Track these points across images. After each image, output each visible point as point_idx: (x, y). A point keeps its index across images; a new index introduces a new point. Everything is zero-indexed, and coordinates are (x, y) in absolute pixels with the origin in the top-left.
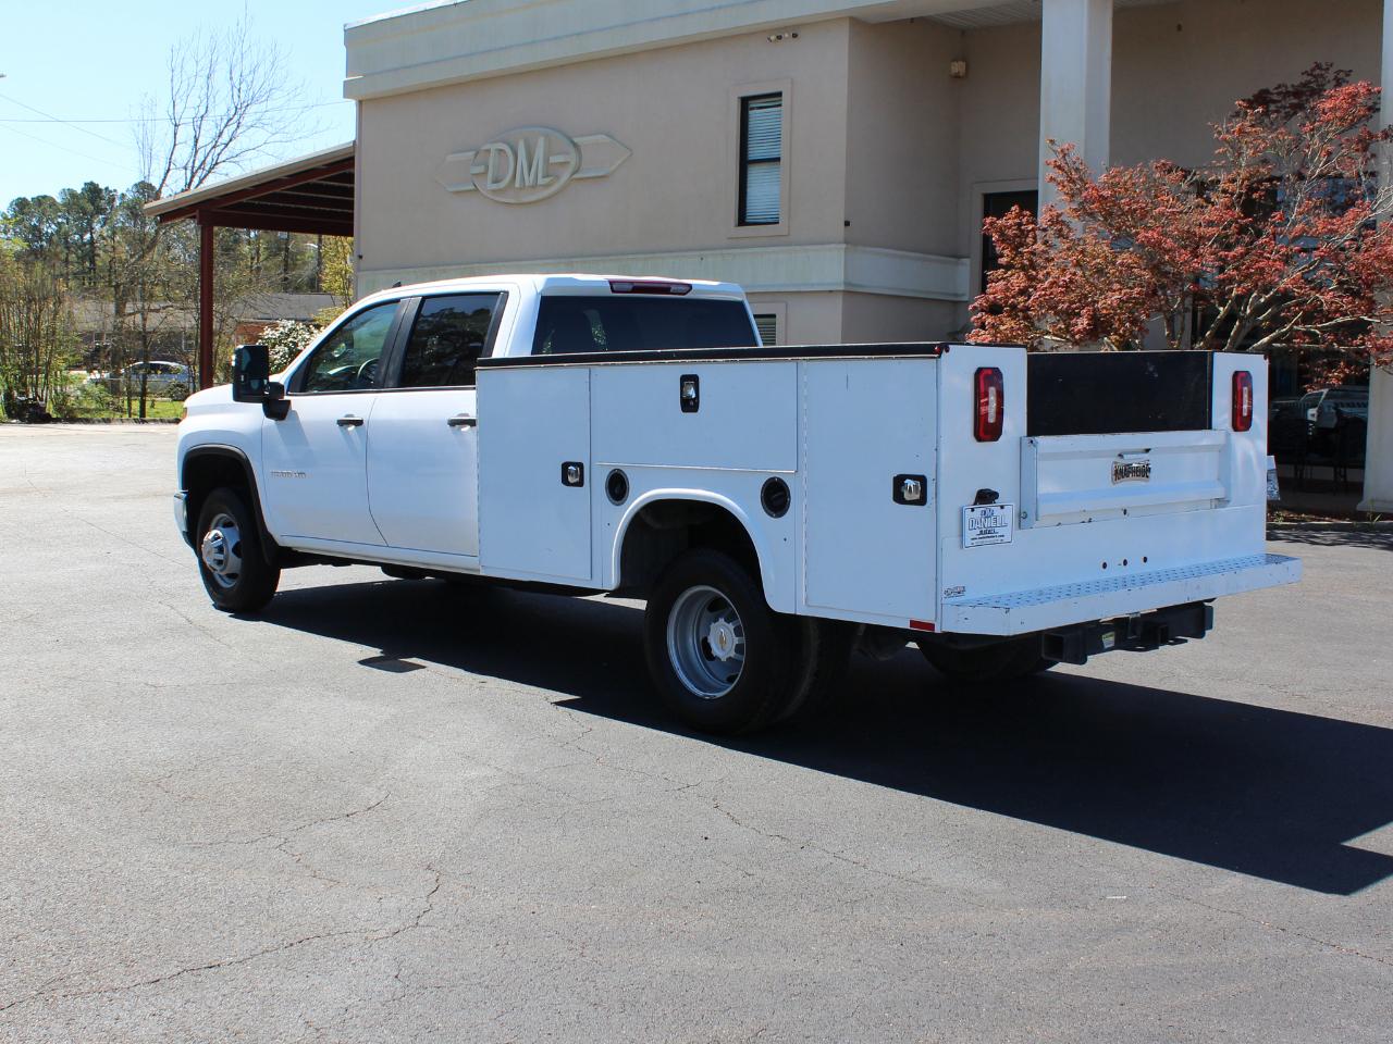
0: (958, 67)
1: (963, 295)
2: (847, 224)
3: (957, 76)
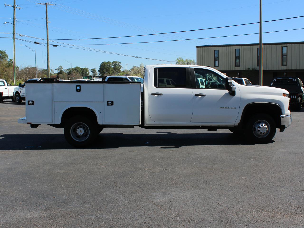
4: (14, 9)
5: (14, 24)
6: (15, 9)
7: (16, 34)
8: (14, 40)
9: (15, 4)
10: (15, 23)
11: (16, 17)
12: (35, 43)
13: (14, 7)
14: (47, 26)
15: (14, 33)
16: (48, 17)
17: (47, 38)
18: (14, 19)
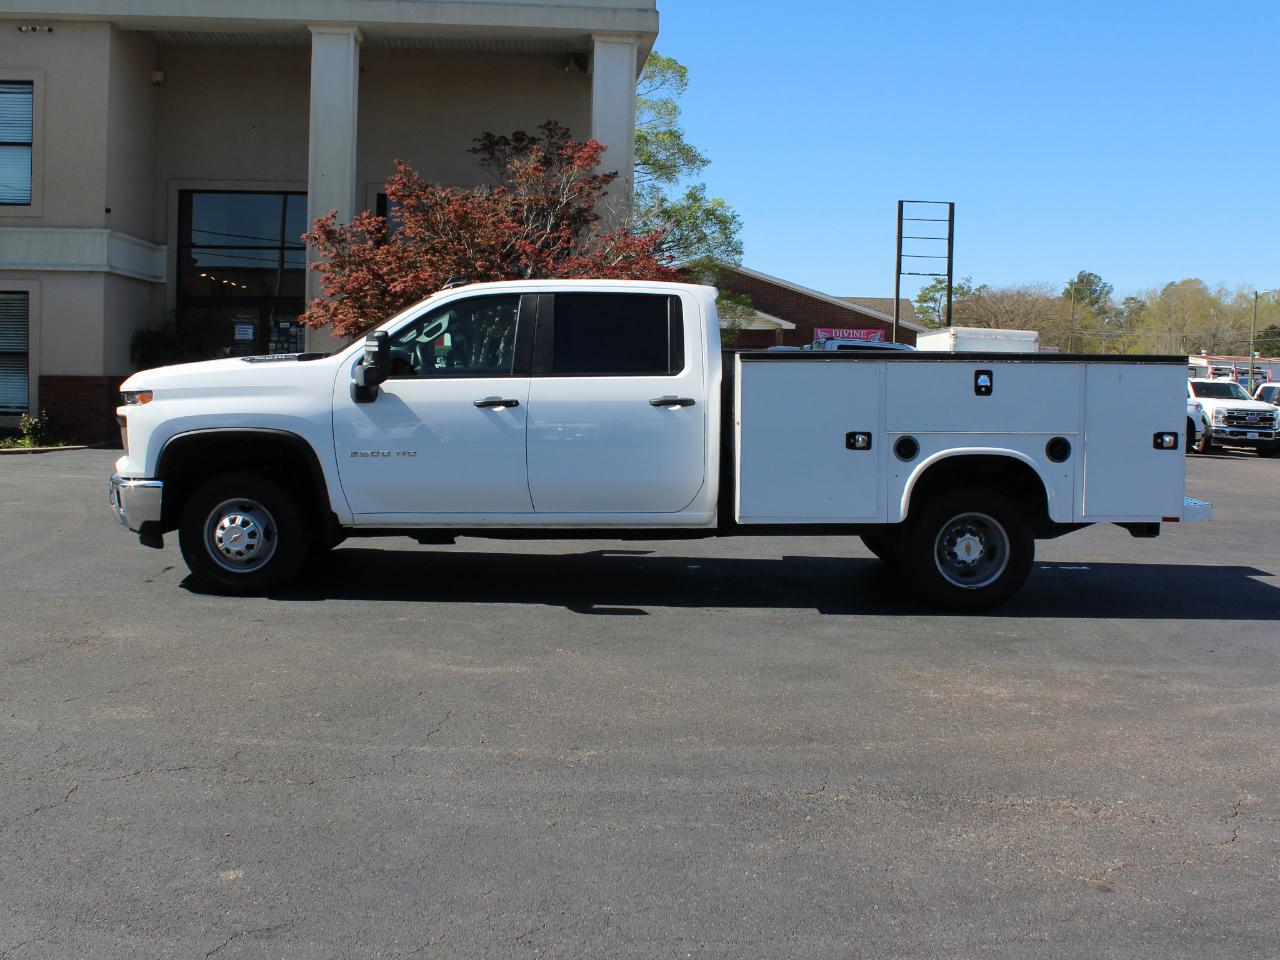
0: (158, 76)
1: (161, 278)
2: (108, 211)
3: (157, 84)
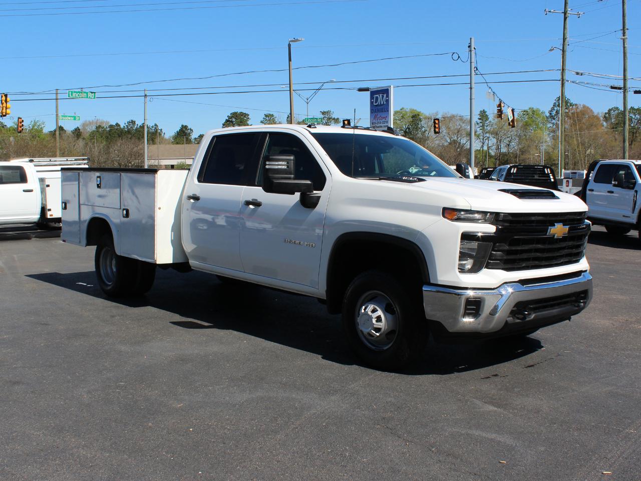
4: (565, 19)
5: (563, 51)
6: (567, 18)
7: (567, 72)
8: (563, 85)
9: (568, 7)
10: (567, 48)
11: (568, 36)
12: (612, 88)
13: (565, 13)
14: (624, 47)
15: (563, 70)
16: (627, 27)
17: (625, 76)
18: (564, 39)
